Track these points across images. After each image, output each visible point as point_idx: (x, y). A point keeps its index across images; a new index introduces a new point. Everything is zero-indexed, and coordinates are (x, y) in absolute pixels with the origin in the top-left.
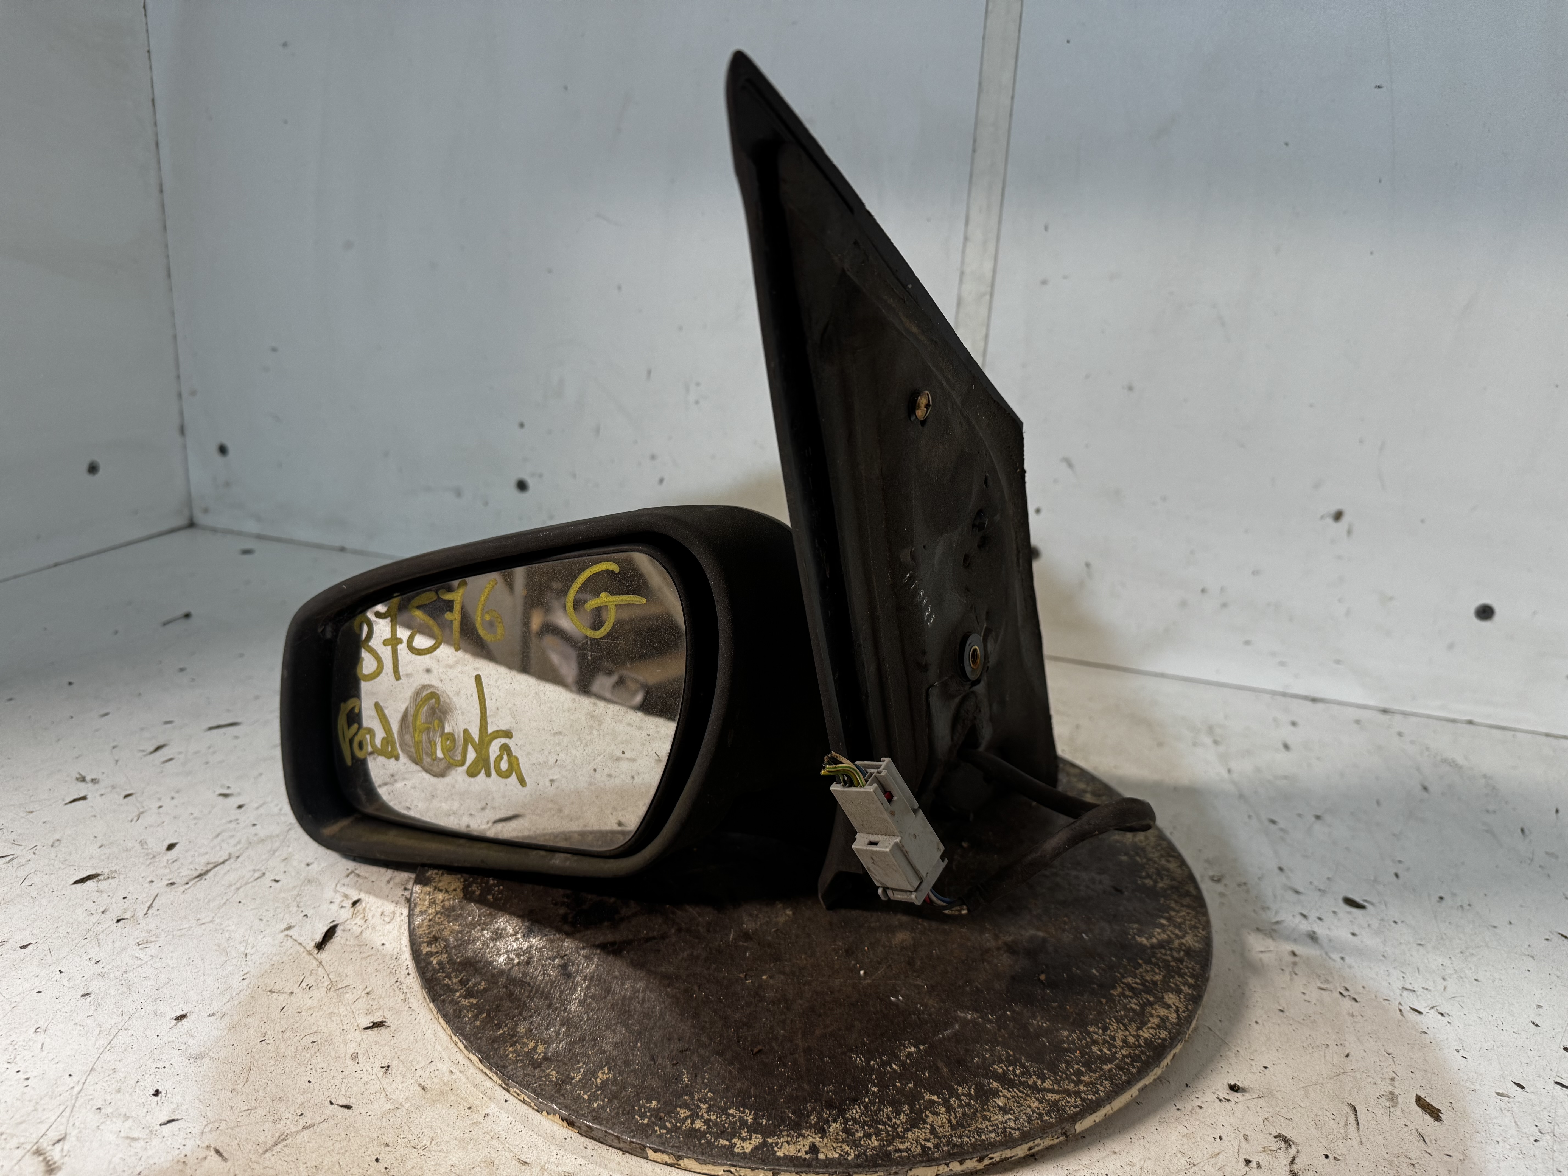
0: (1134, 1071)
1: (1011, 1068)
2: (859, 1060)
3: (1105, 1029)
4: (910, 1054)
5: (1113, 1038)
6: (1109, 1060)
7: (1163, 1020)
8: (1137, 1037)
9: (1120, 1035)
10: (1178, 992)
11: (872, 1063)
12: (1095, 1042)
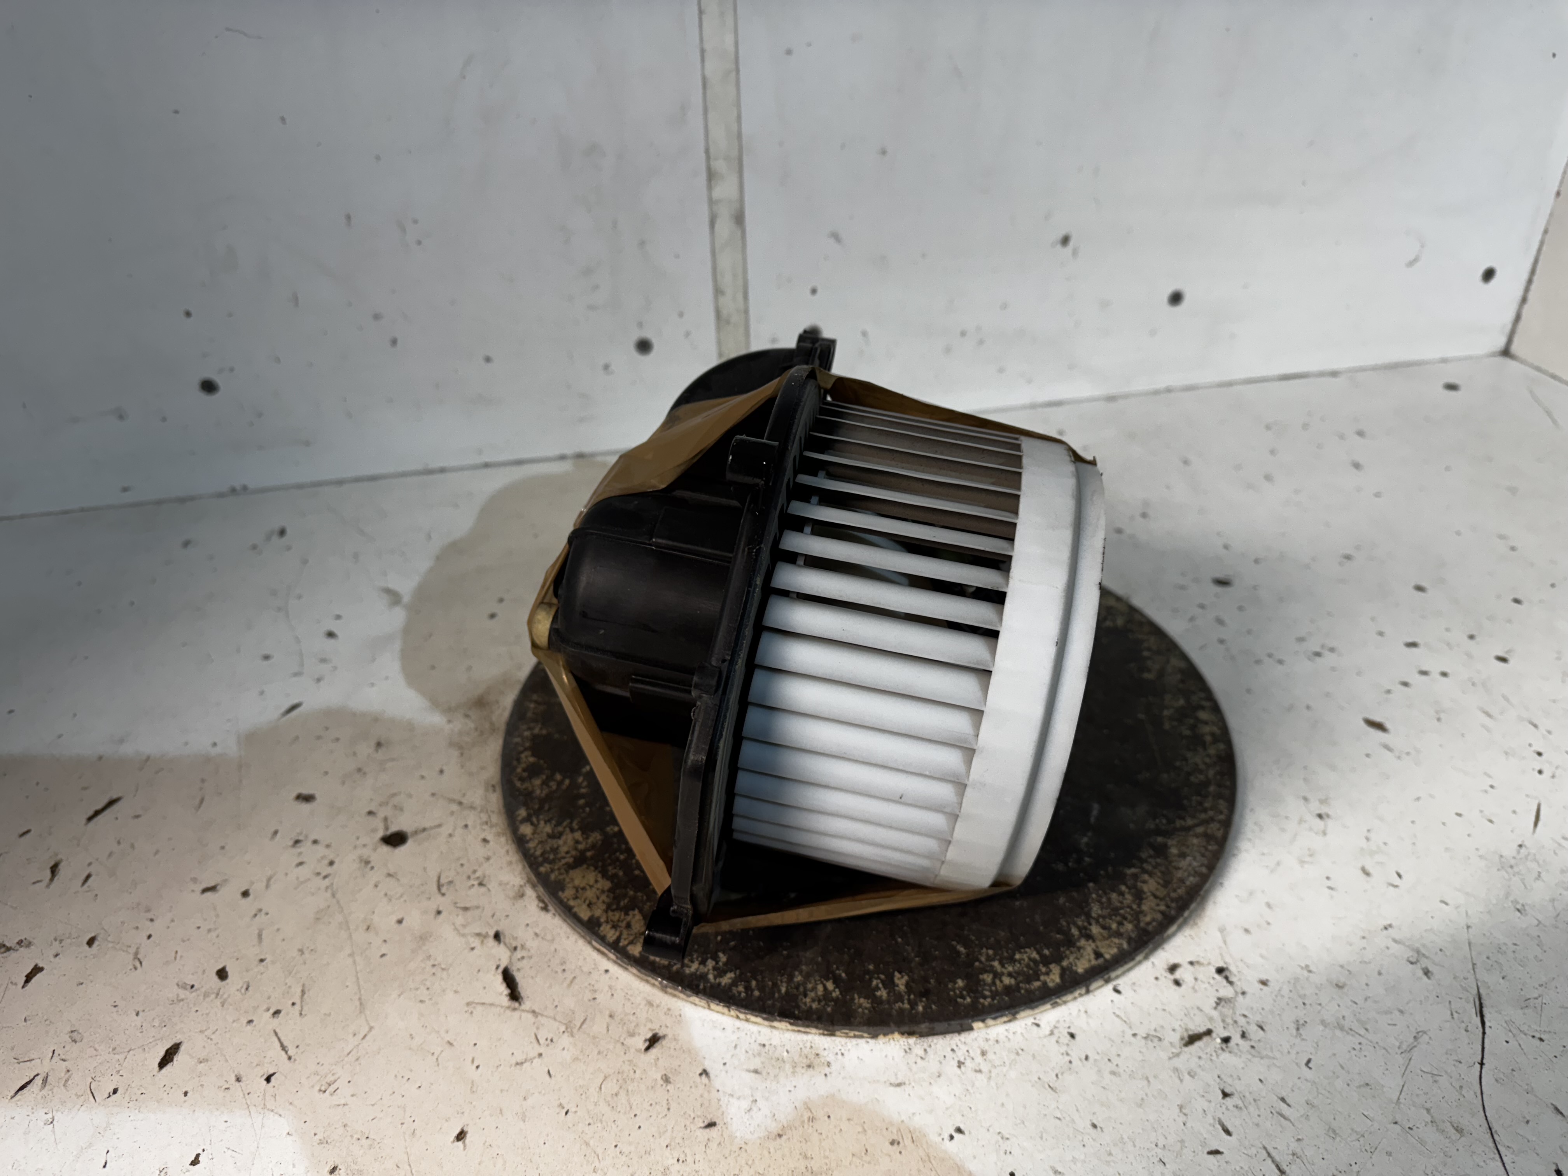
0: (1228, 783)
1: (1157, 821)
2: (1060, 867)
3: (1186, 760)
4: (1087, 844)
5: (1196, 764)
6: (1207, 783)
7: (1213, 734)
8: (1209, 756)
9: (1198, 760)
10: (1203, 708)
11: (1070, 864)
12: (1189, 774)
